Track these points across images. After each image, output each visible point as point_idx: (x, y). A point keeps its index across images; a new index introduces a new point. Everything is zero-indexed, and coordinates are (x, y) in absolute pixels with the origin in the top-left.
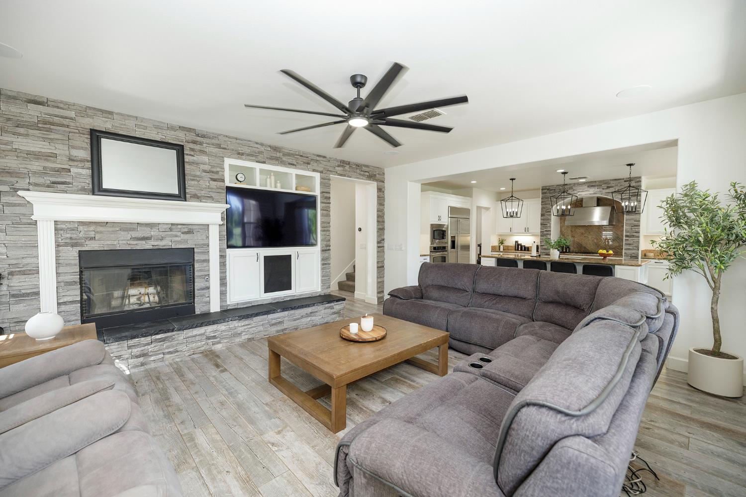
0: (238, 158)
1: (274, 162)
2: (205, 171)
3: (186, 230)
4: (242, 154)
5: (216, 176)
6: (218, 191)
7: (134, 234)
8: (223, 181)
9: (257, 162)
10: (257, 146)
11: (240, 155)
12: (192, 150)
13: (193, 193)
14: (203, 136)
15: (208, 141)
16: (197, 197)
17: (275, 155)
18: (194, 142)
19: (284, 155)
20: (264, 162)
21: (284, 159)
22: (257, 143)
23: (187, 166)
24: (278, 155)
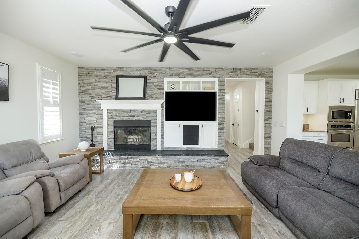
0: (170, 77)
1: (189, 76)
2: (155, 86)
3: (148, 112)
4: (173, 75)
5: (160, 87)
6: (161, 94)
7: (129, 114)
8: (163, 89)
9: (180, 78)
10: (180, 70)
11: (171, 75)
12: (150, 77)
13: (151, 96)
14: (155, 70)
15: (156, 72)
16: (152, 98)
17: (190, 73)
18: (151, 73)
19: (195, 72)
20: (184, 77)
21: (195, 74)
22: (180, 68)
23: (148, 84)
24: (192, 72)
